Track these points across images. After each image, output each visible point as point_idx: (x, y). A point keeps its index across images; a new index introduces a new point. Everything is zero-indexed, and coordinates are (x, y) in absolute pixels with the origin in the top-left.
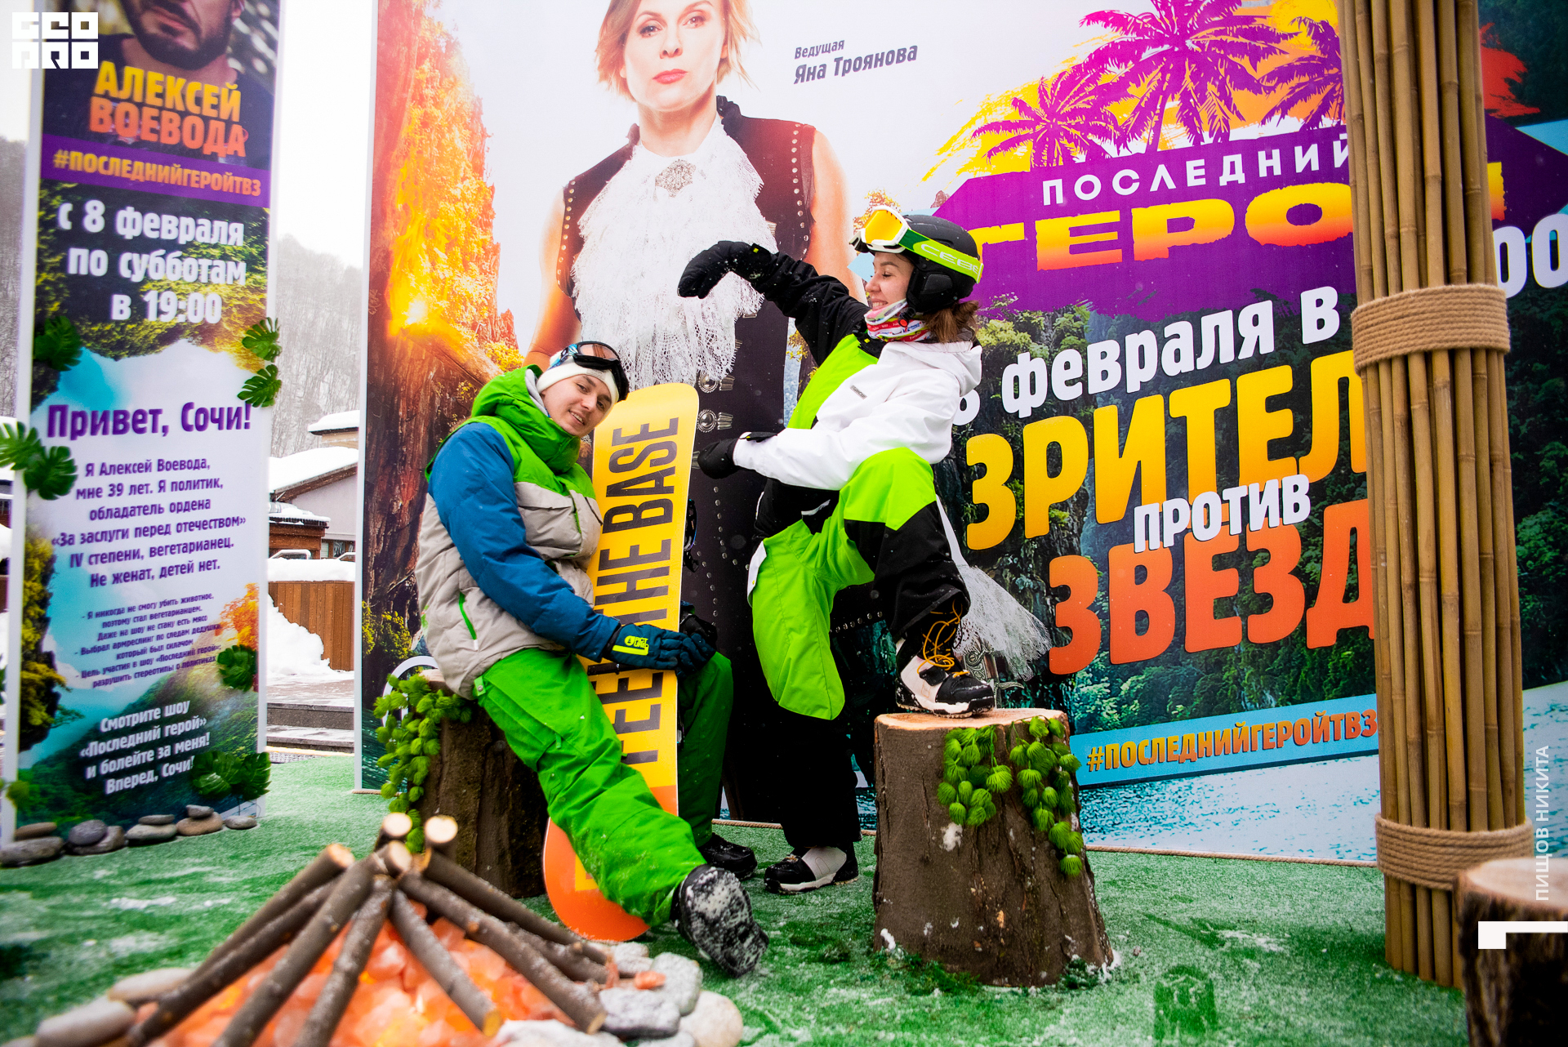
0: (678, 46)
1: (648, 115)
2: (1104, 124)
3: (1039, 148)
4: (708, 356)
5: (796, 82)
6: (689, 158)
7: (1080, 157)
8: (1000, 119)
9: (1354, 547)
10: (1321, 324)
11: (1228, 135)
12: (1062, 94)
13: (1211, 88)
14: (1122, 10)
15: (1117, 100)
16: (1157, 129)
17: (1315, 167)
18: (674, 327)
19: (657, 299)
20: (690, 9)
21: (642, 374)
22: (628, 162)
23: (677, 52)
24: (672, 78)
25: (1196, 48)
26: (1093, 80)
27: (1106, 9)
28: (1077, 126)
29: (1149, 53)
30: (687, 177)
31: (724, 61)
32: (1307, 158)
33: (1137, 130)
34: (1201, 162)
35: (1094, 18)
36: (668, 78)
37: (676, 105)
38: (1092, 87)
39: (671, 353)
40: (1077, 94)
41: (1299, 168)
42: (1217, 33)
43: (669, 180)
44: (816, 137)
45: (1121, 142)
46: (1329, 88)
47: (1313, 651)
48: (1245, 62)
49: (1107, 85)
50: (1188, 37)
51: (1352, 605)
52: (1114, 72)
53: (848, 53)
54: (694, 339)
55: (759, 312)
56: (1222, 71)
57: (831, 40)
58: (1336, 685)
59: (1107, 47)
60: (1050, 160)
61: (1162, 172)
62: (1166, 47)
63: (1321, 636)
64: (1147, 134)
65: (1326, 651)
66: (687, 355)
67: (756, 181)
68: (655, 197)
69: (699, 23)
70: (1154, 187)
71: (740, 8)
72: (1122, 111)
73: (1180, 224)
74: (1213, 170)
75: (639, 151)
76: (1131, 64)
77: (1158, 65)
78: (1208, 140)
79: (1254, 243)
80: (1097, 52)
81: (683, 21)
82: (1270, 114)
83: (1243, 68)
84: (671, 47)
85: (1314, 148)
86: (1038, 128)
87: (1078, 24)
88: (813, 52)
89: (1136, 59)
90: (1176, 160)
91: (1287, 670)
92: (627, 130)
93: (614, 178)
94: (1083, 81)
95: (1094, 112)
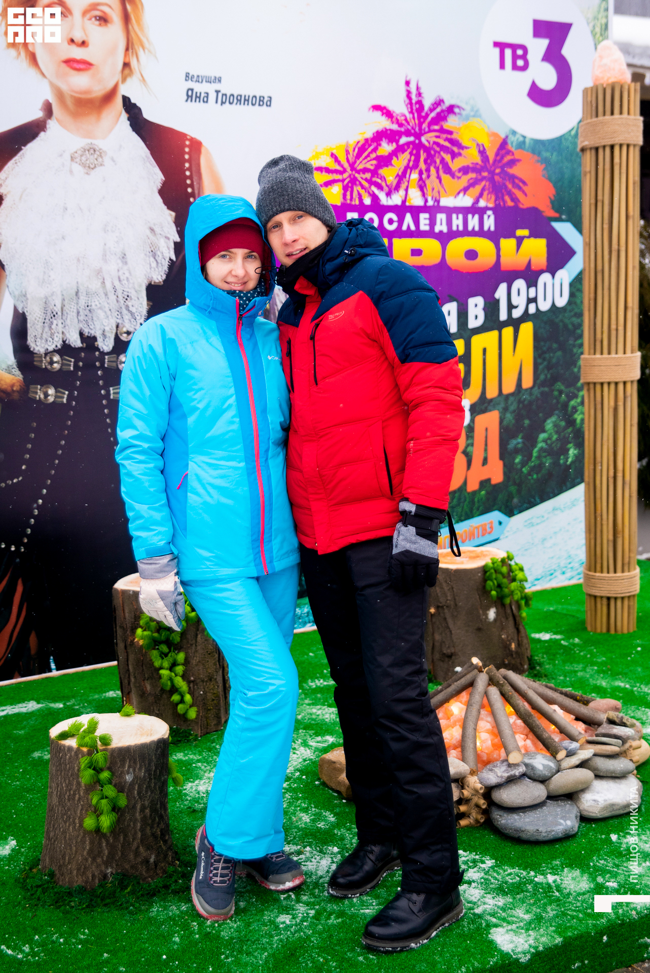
0: (85, 38)
1: (60, 95)
2: (379, 181)
3: (345, 189)
4: (124, 311)
5: (187, 101)
6: (100, 143)
7: (367, 201)
8: (324, 165)
9: (486, 437)
10: (476, 317)
11: (438, 202)
12: (358, 156)
13: (433, 171)
14: (391, 108)
15: (387, 166)
16: (406, 190)
17: (477, 229)
18: (95, 285)
19: (78, 260)
20: (94, 7)
21: (68, 322)
22: (42, 134)
23: (83, 44)
24: (82, 66)
25: (427, 144)
26: (375, 150)
27: (383, 104)
28: (366, 180)
29: (404, 140)
30: (100, 160)
31: (126, 65)
32: (473, 222)
33: (397, 188)
34: (427, 215)
35: (376, 108)
36: (76, 65)
37: (86, 92)
38: (373, 155)
39: (94, 307)
40: (366, 158)
41: (470, 228)
42: (437, 137)
43: (84, 158)
44: (203, 150)
45: (389, 194)
46: (483, 183)
47: (469, 493)
48: (448, 158)
49: (381, 156)
50: (423, 135)
51: (485, 467)
52: (386, 148)
53: (226, 88)
54: (113, 297)
55: (164, 281)
56: (438, 161)
57: (212, 74)
58: (478, 509)
59: (382, 131)
60: (351, 200)
61: (408, 219)
62: (412, 139)
63: (473, 486)
64: (402, 192)
65: (474, 493)
66: (107, 309)
67: (158, 177)
68: (71, 172)
69: (102, 23)
70: (404, 228)
71: (138, 21)
72: (389, 174)
73: (416, 252)
74: (432, 223)
75: (52, 124)
76: (394, 144)
77: (409, 148)
78: (430, 203)
79: (449, 268)
80: (377, 132)
81: (88, 16)
82: (459, 193)
83: (447, 163)
84: (78, 37)
85: (477, 216)
86: (345, 175)
87: (367, 110)
88: (199, 79)
89: (397, 142)
90: (416, 211)
91: (458, 505)
92: (40, 104)
93: (30, 146)
94: (370, 150)
95: (374, 173)
